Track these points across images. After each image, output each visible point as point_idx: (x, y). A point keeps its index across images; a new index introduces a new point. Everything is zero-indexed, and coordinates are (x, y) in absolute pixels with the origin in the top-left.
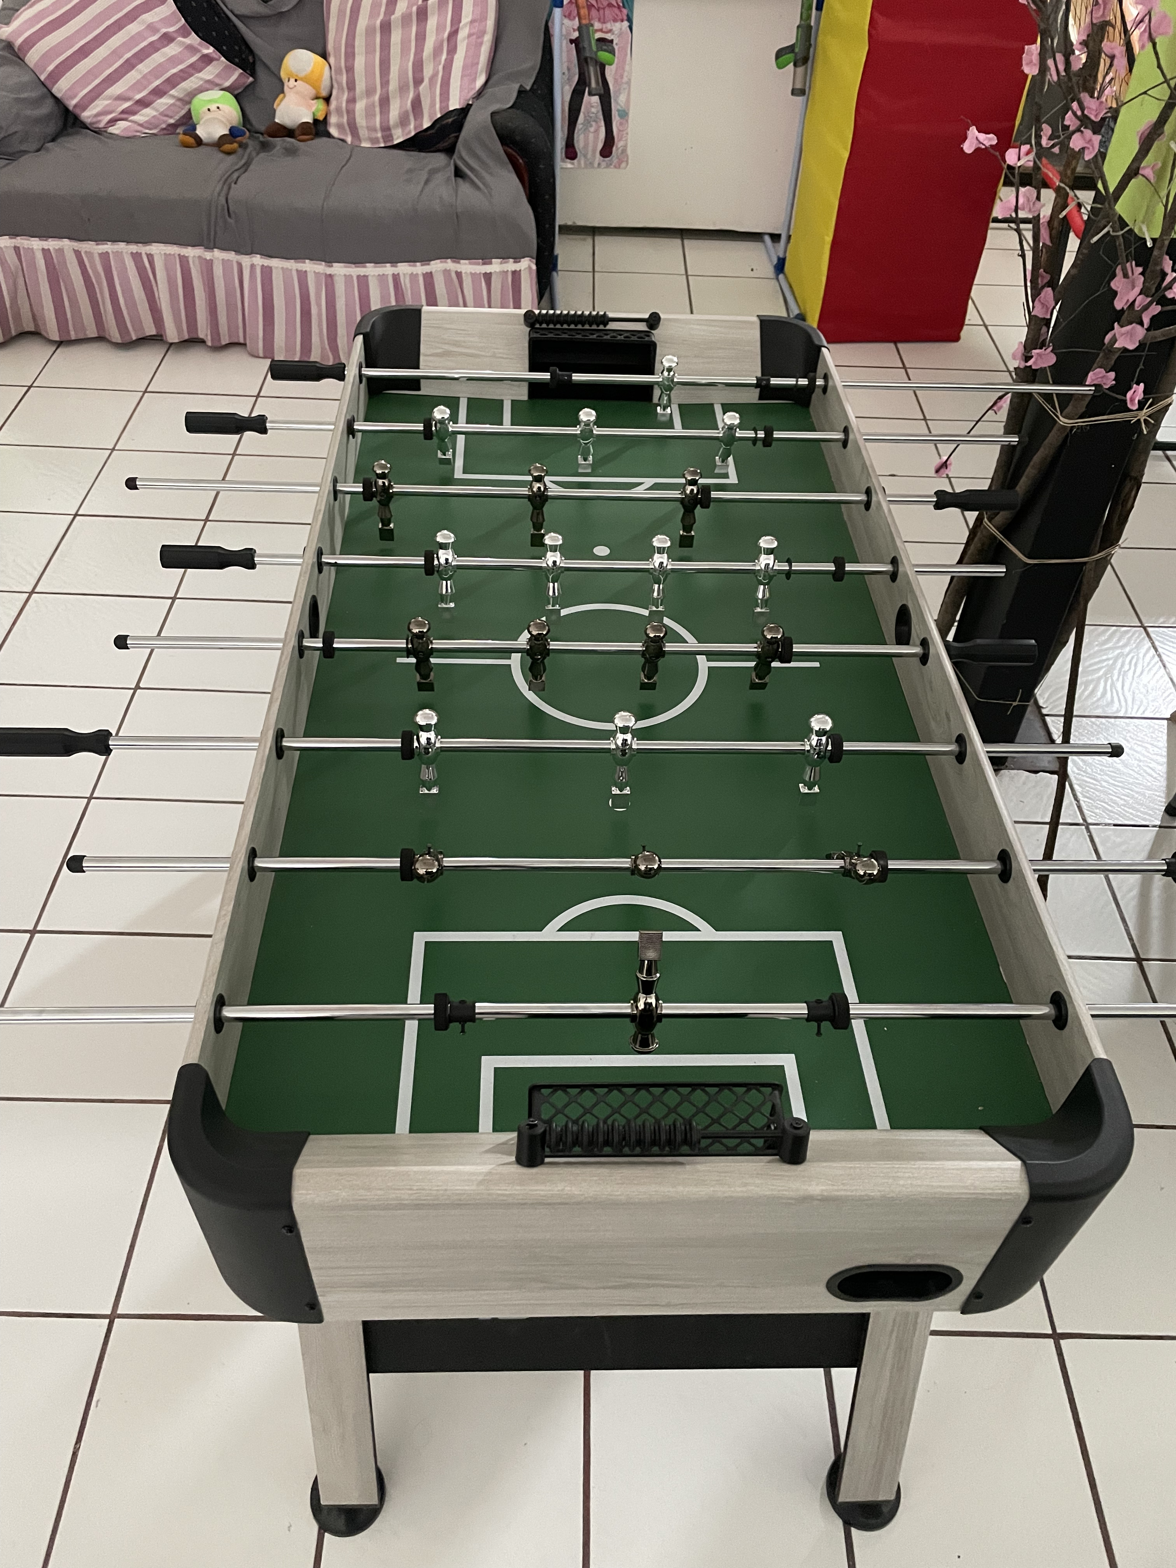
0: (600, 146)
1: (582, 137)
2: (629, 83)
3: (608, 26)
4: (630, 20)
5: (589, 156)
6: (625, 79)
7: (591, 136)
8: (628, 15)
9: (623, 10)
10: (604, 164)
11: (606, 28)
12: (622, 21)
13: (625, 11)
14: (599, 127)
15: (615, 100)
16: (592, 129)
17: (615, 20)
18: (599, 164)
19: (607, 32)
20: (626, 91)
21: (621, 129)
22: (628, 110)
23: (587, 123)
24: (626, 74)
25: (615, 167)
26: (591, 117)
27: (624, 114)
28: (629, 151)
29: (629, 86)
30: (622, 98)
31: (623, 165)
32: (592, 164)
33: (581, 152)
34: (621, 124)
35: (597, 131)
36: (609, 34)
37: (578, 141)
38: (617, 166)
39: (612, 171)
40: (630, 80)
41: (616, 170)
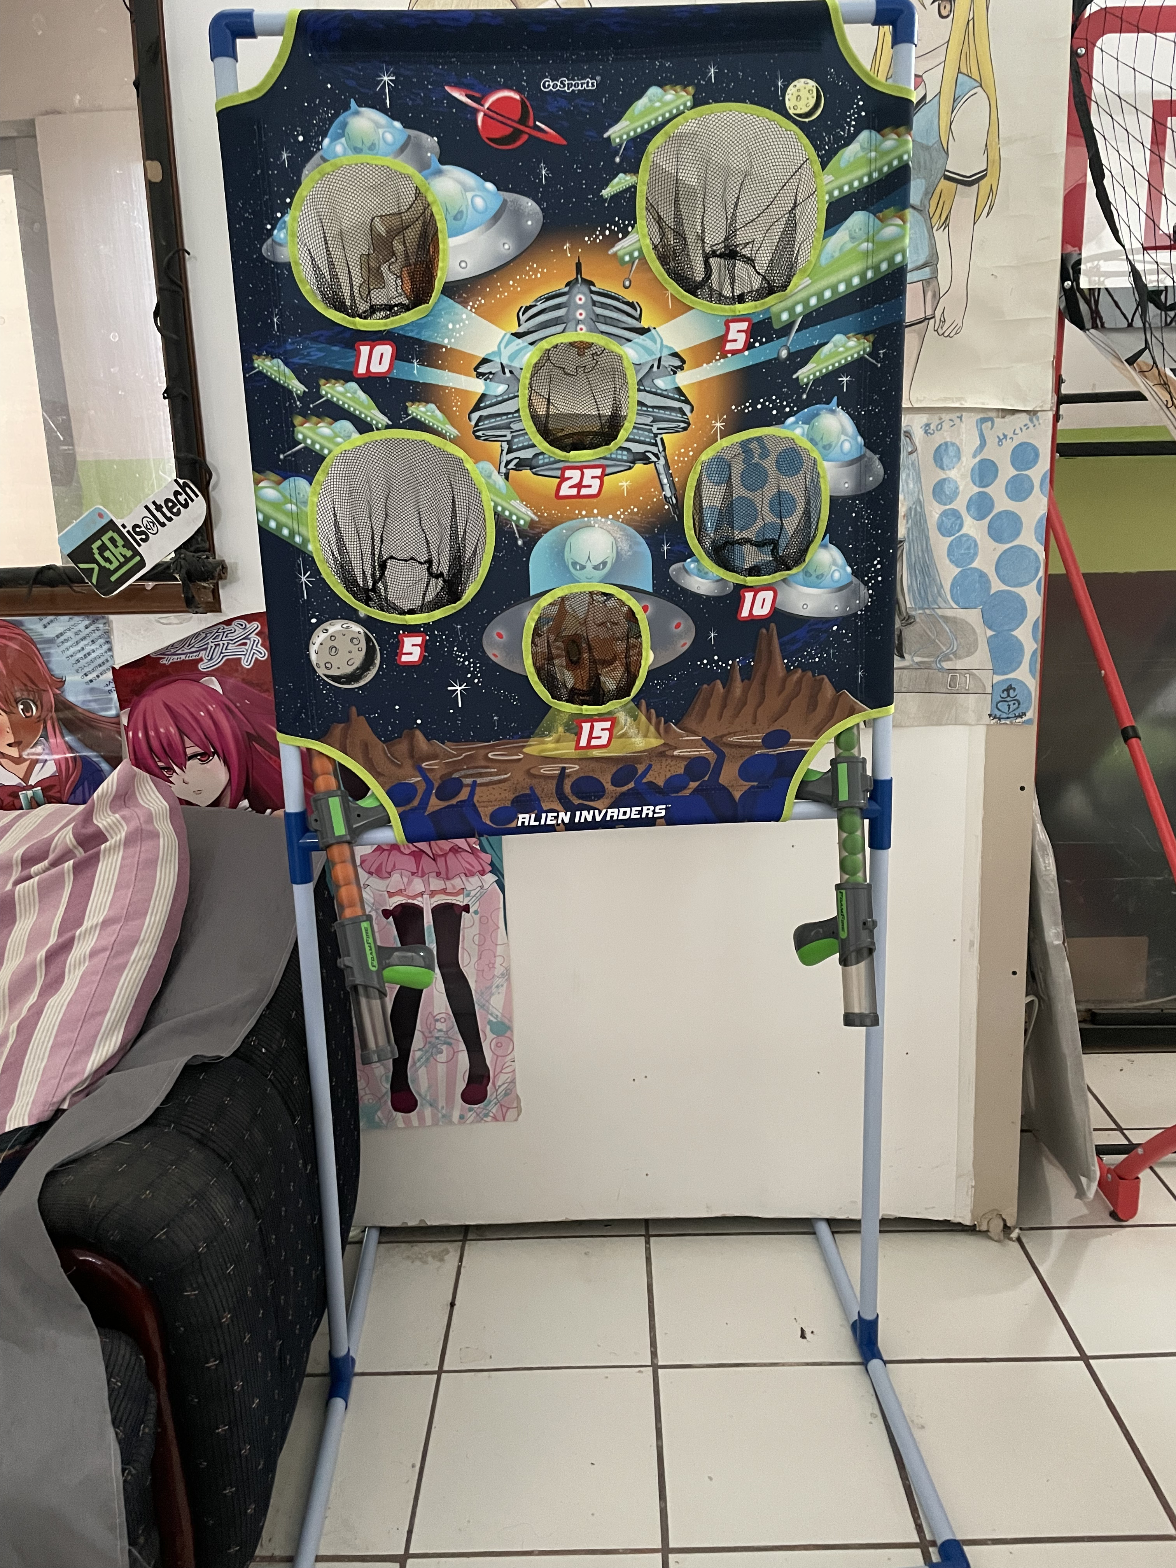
0: (461, 1085)
1: (422, 1073)
2: (507, 974)
3: (457, 883)
4: (496, 870)
5: (442, 1102)
6: (499, 970)
7: (441, 1069)
8: (492, 864)
9: (482, 855)
10: (471, 1116)
11: (453, 886)
12: (483, 873)
13: (486, 858)
14: (455, 1053)
15: (482, 1007)
16: (442, 1058)
17: (469, 874)
18: (462, 1117)
19: (456, 894)
20: (503, 990)
21: (499, 1052)
22: (511, 1020)
23: (432, 1048)
24: (499, 960)
25: (495, 1119)
26: (437, 1038)
27: (503, 1029)
28: (519, 1090)
29: (508, 980)
30: (496, 1002)
31: (512, 1114)
32: (447, 1118)
33: (424, 1099)
34: (499, 1045)
35: (452, 1060)
36: (460, 898)
37: (416, 1080)
38: (500, 1116)
39: (489, 1128)
40: (508, 970)
41: (495, 1124)
